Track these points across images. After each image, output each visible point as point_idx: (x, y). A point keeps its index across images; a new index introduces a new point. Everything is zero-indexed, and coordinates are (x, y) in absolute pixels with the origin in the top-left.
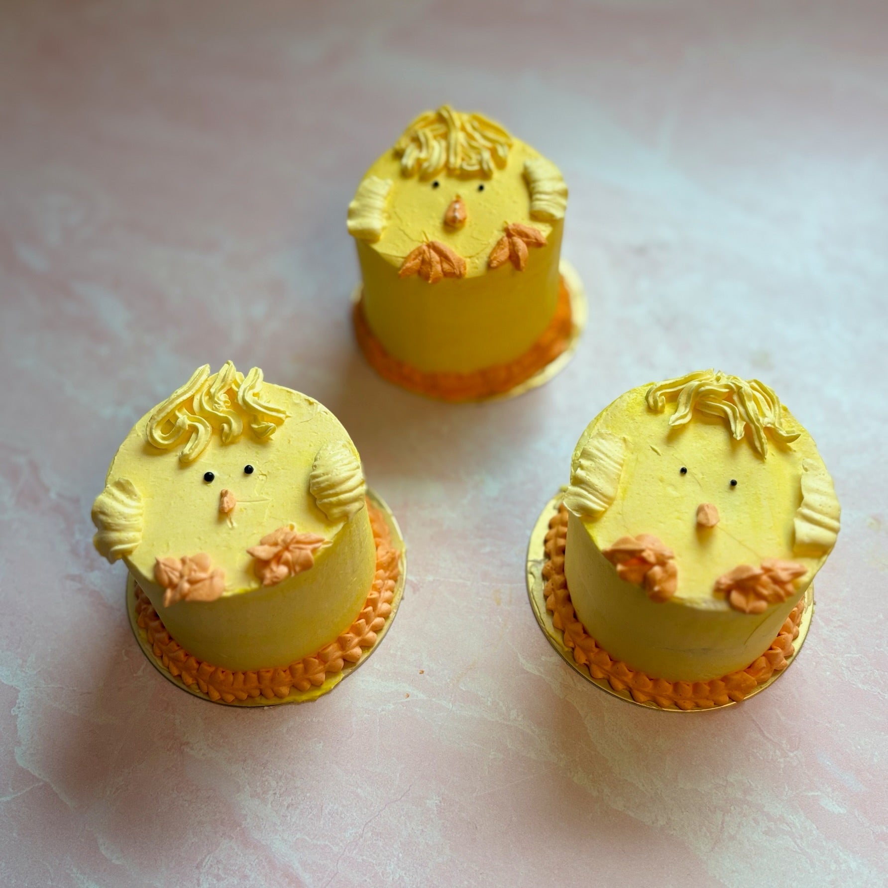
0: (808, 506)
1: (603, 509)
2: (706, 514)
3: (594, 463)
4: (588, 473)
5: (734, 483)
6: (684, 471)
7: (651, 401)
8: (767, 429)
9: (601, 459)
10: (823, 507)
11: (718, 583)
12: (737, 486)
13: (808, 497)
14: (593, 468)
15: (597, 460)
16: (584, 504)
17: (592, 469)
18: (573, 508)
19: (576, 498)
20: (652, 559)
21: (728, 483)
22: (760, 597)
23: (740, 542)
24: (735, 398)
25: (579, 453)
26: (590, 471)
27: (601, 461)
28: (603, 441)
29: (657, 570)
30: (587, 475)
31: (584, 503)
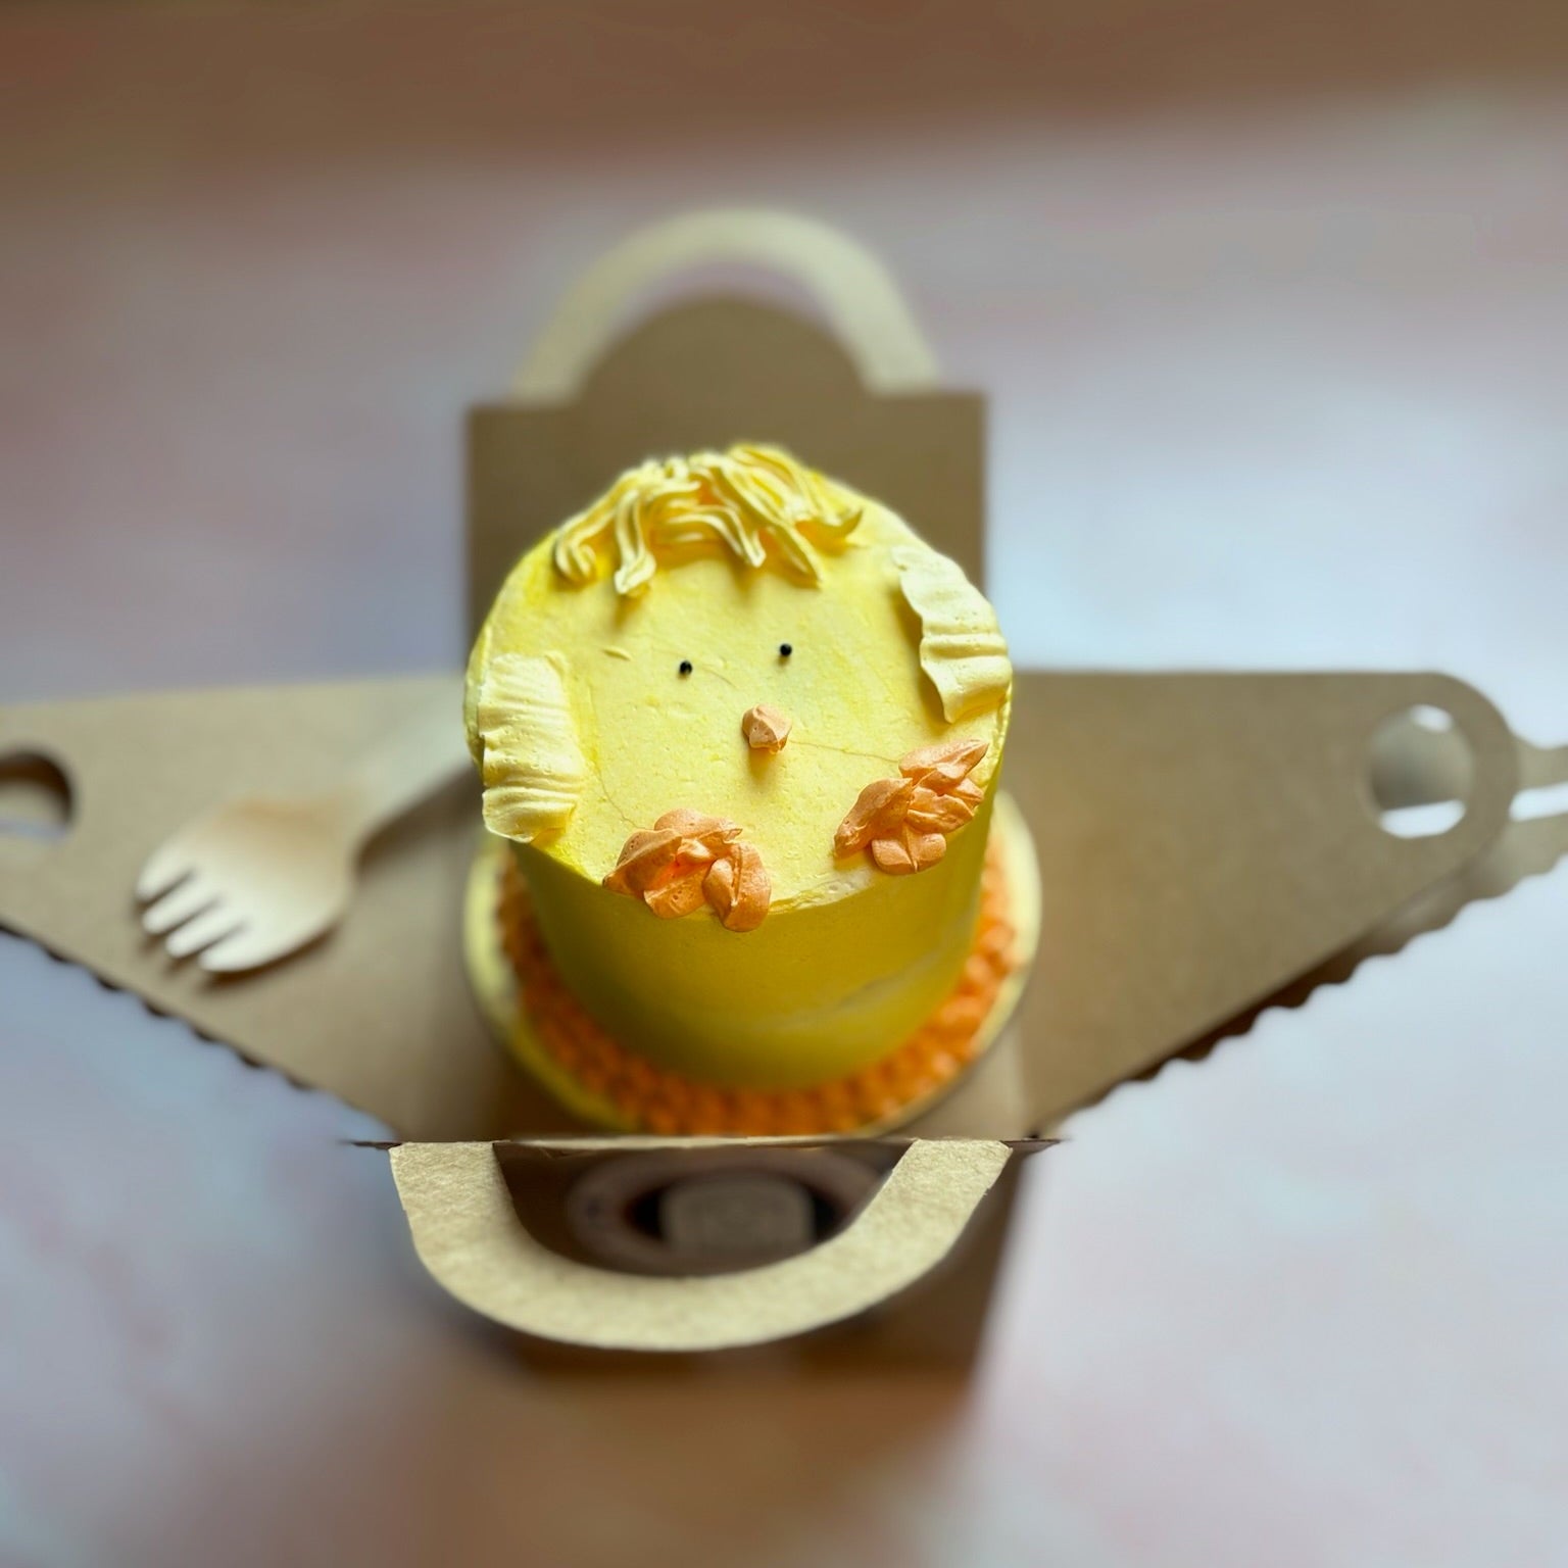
0: (935, 630)
1: (570, 806)
2: (762, 726)
3: (510, 727)
4: (508, 750)
5: (786, 651)
6: (685, 668)
7: (563, 563)
8: (801, 526)
9: (521, 712)
10: (963, 619)
11: (840, 840)
12: (794, 655)
13: (928, 615)
14: (513, 737)
15: (514, 718)
16: (526, 812)
17: (512, 740)
18: (510, 830)
19: (508, 808)
20: (700, 851)
21: (776, 653)
22: (924, 829)
23: (843, 751)
24: (716, 491)
25: (472, 723)
26: (510, 745)
27: (522, 717)
28: (510, 679)
29: (722, 867)
30: (509, 754)
31: (524, 809)
